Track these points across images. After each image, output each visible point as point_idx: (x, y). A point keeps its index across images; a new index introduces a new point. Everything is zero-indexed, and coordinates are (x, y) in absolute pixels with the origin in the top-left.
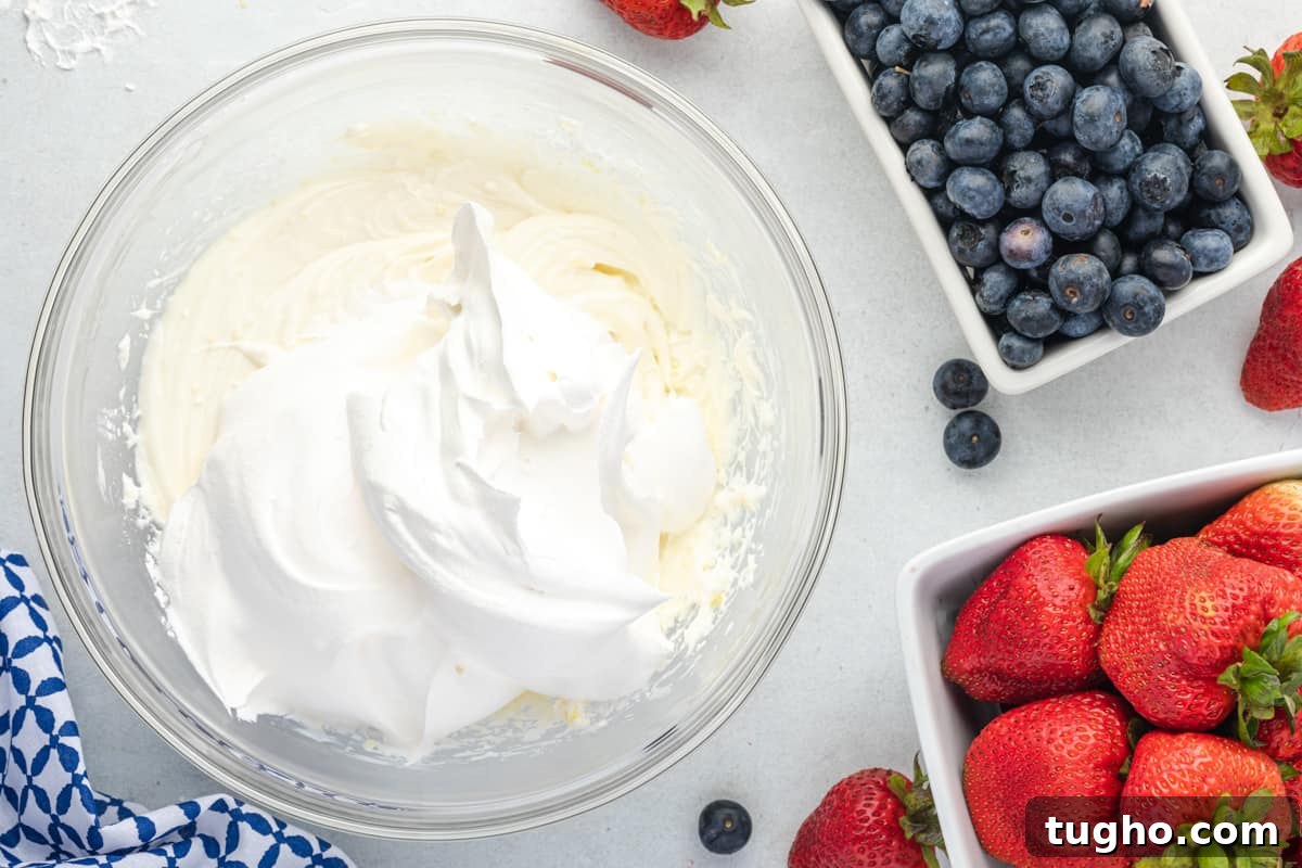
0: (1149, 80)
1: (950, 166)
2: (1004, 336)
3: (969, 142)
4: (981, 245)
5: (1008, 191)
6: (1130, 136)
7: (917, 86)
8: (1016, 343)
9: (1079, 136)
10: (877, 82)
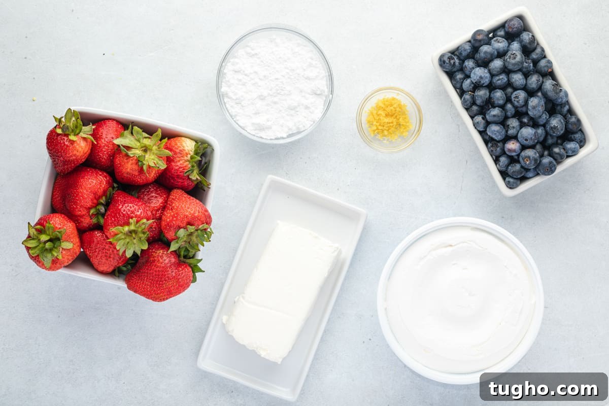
0: (551, 94)
1: (488, 123)
2: (507, 178)
3: (494, 116)
4: (498, 149)
5: (507, 131)
6: (545, 114)
7: (477, 98)
8: (511, 180)
9: (529, 112)
10: (463, 97)
